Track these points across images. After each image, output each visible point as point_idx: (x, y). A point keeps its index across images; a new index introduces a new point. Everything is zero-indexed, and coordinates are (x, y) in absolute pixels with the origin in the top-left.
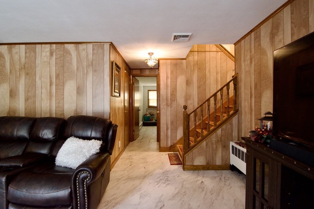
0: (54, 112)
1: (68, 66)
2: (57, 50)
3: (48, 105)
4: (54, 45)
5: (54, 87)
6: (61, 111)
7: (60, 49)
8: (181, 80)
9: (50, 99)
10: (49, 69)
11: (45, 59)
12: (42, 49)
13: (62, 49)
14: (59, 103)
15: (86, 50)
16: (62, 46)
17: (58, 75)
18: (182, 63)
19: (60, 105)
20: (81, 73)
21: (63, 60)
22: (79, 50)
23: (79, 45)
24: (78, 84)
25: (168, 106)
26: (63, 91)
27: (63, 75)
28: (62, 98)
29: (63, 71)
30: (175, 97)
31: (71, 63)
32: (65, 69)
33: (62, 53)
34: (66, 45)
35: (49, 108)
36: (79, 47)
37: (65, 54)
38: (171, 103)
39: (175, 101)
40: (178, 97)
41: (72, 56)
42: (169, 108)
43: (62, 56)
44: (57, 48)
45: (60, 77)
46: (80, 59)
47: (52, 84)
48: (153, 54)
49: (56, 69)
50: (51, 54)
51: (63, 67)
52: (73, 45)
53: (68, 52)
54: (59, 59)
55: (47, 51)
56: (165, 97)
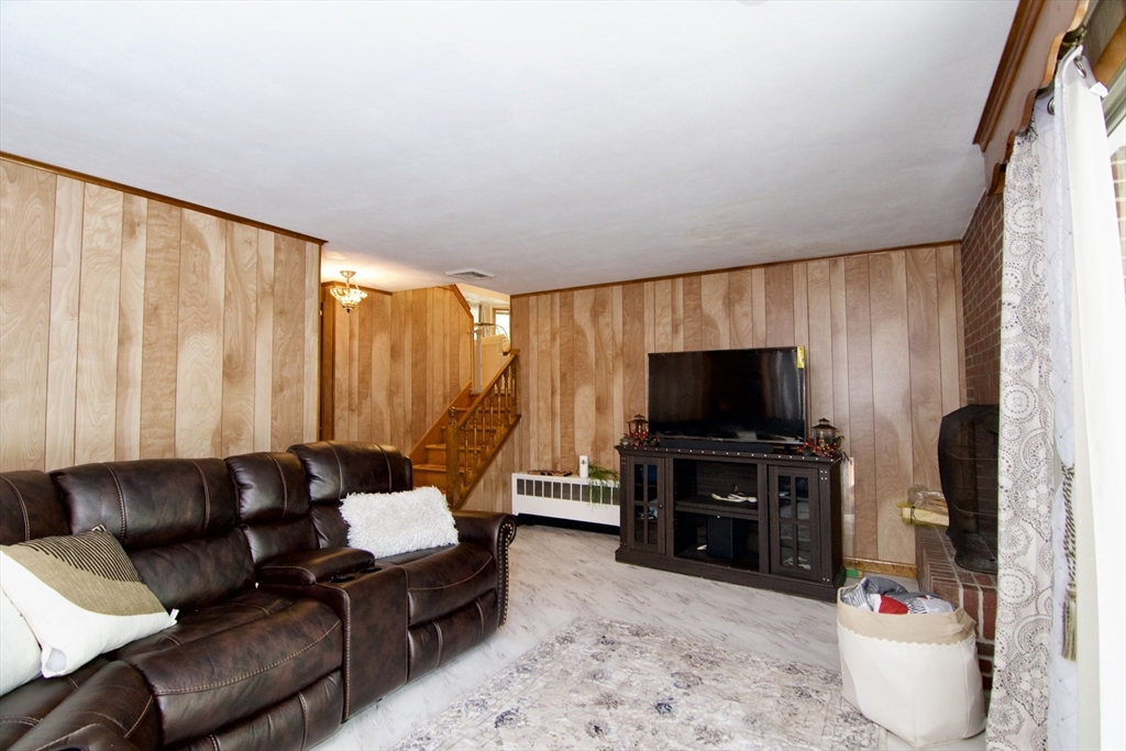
0: (135, 441)
1: (195, 284)
2: (153, 221)
3: (106, 417)
4: (144, 201)
5: (136, 353)
6: (162, 438)
7: (164, 218)
8: (381, 345)
9: (120, 395)
10: (116, 282)
11: (100, 243)
12: (88, 201)
13: (175, 221)
14: (155, 409)
15: (255, 245)
16: (176, 211)
17: (156, 309)
18: (382, 302)
19: (162, 414)
20: (240, 313)
21: (174, 261)
22: (232, 239)
23: (233, 225)
24: (227, 348)
25: (353, 411)
26: (171, 367)
27: (174, 313)
28: (168, 391)
29: (175, 299)
30: (368, 388)
31: (206, 277)
32: (183, 291)
33: (172, 235)
34: (187, 212)
35: (111, 430)
36: (235, 230)
37: (183, 242)
38: (360, 403)
39: (369, 398)
40: (373, 388)
41: (208, 252)
42: (355, 418)
43: (174, 248)
44: (155, 212)
45: (164, 318)
46: (236, 268)
47: (130, 338)
48: (354, 273)
49: (148, 286)
50: (130, 228)
51: (175, 282)
52: (214, 218)
53: (196, 239)
54: (163, 254)
55: (111, 215)
56: (345, 387)
